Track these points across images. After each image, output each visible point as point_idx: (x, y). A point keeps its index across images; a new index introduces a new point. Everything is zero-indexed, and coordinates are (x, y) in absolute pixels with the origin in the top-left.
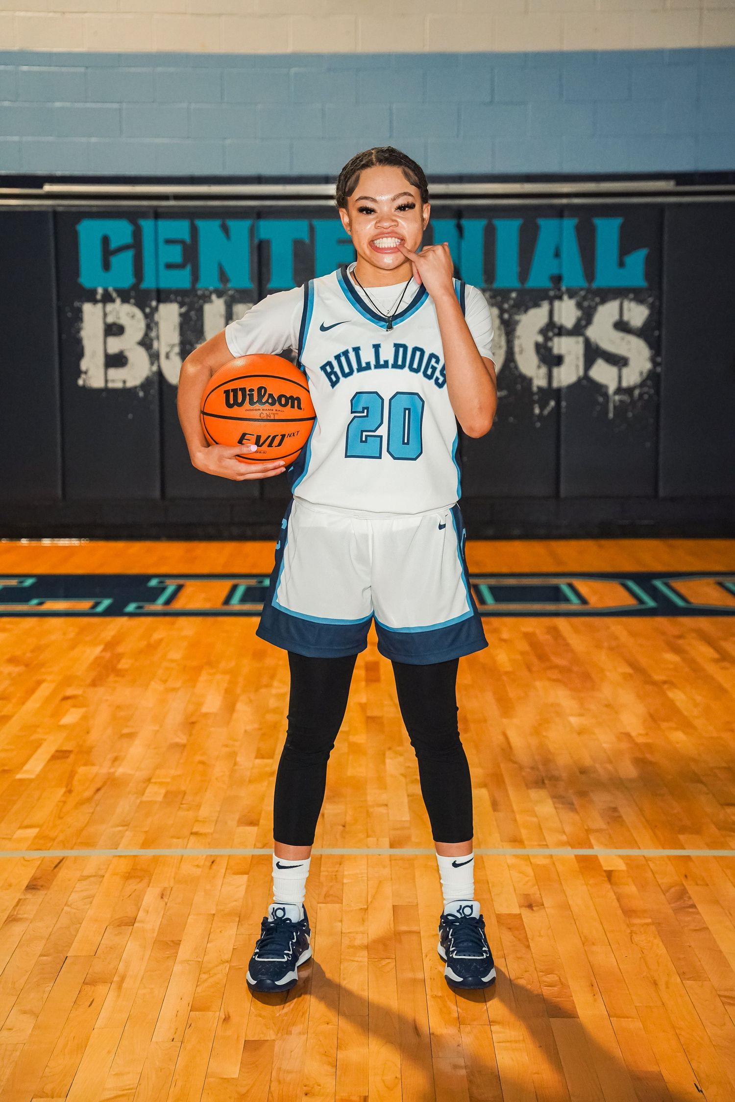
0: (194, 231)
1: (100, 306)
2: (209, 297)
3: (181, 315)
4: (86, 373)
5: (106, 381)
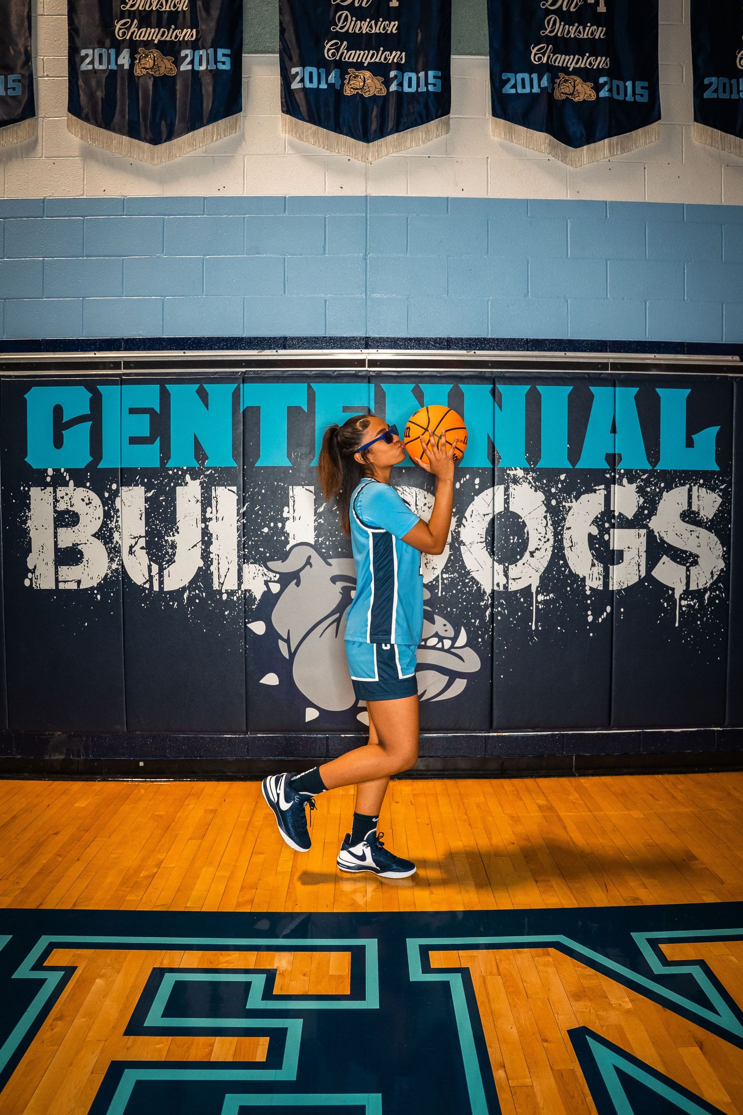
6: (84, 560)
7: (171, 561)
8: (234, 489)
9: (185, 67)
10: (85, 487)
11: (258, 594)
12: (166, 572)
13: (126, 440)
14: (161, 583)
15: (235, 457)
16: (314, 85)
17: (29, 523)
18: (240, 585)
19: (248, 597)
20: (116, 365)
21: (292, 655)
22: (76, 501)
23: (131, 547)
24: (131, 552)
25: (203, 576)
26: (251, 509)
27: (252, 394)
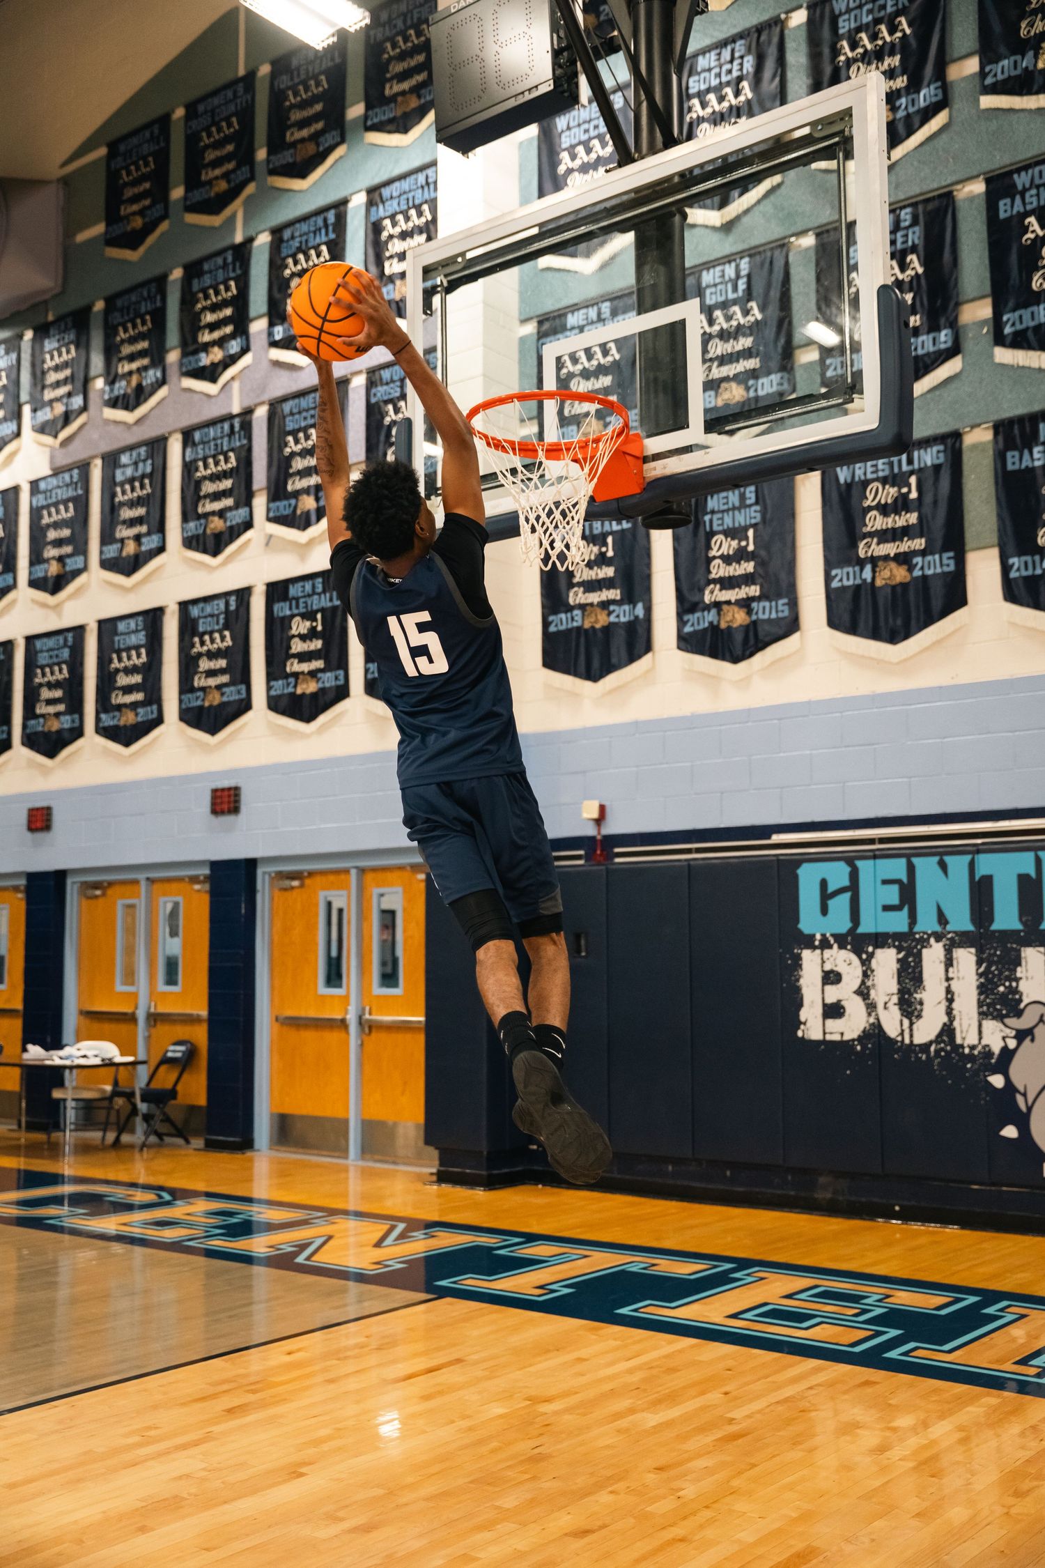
0: (911, 869)
1: (818, 952)
2: (928, 940)
3: (899, 961)
4: (805, 1024)
5: (825, 1033)
6: (847, 1014)
7: (919, 1017)
8: (973, 950)
9: (917, 573)
10: (845, 948)
11: (996, 1049)
12: (915, 1027)
13: (880, 908)
14: (911, 1036)
15: (973, 921)
16: (1030, 572)
17: (802, 981)
18: (980, 1039)
19: (987, 1053)
20: (871, 841)
21: (1030, 1109)
22: (840, 962)
23: (886, 1003)
24: (885, 1008)
25: (948, 1031)
26: (988, 968)
27: (987, 864)
